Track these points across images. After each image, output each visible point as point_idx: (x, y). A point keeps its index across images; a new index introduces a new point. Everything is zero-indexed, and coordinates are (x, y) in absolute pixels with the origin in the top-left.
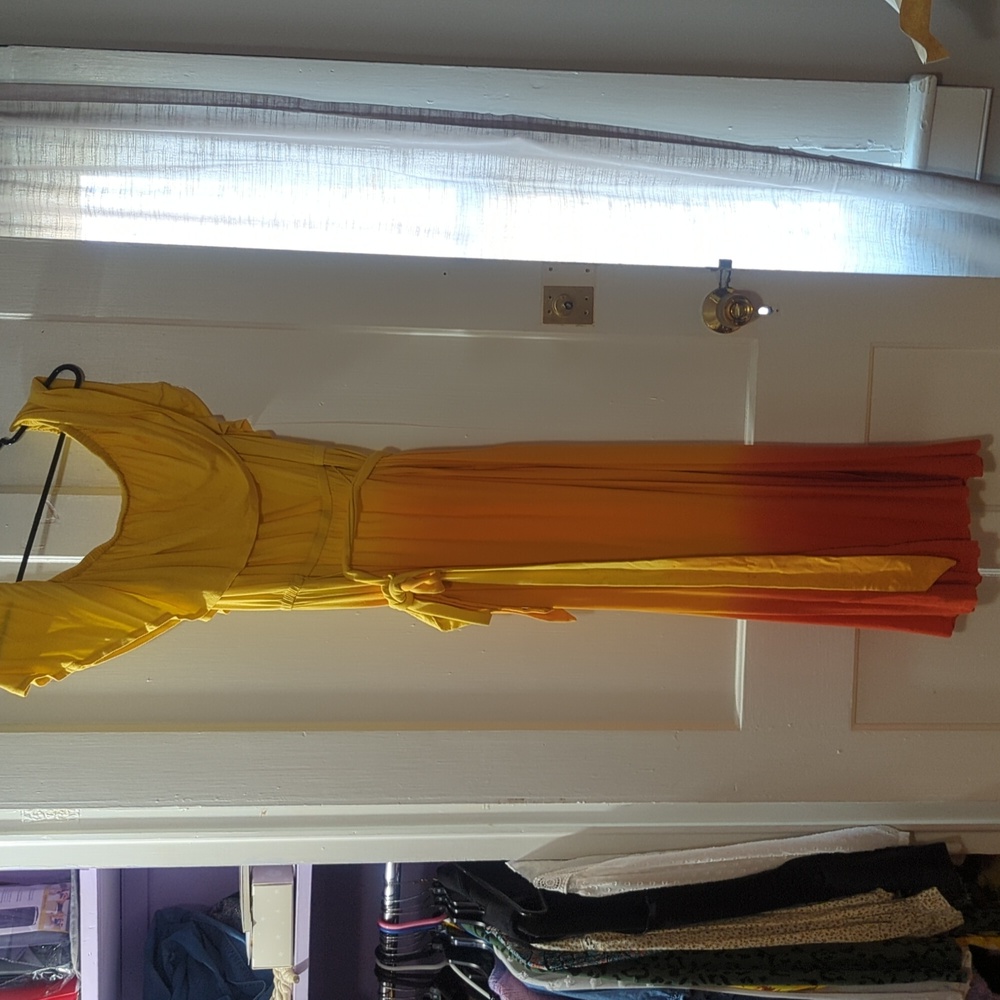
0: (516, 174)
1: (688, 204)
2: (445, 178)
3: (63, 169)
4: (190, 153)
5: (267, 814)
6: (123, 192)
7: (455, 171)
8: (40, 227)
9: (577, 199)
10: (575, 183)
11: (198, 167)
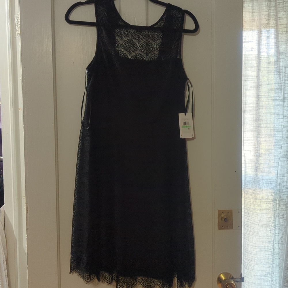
0: (281, 203)
1: (272, 273)
2: (279, 174)
3: (277, 20)
4: (285, 71)
5: (19, 110)
6: (268, 45)
7: (282, 178)
8: (253, 13)
9: (272, 228)
10: (278, 227)
11: (280, 74)
